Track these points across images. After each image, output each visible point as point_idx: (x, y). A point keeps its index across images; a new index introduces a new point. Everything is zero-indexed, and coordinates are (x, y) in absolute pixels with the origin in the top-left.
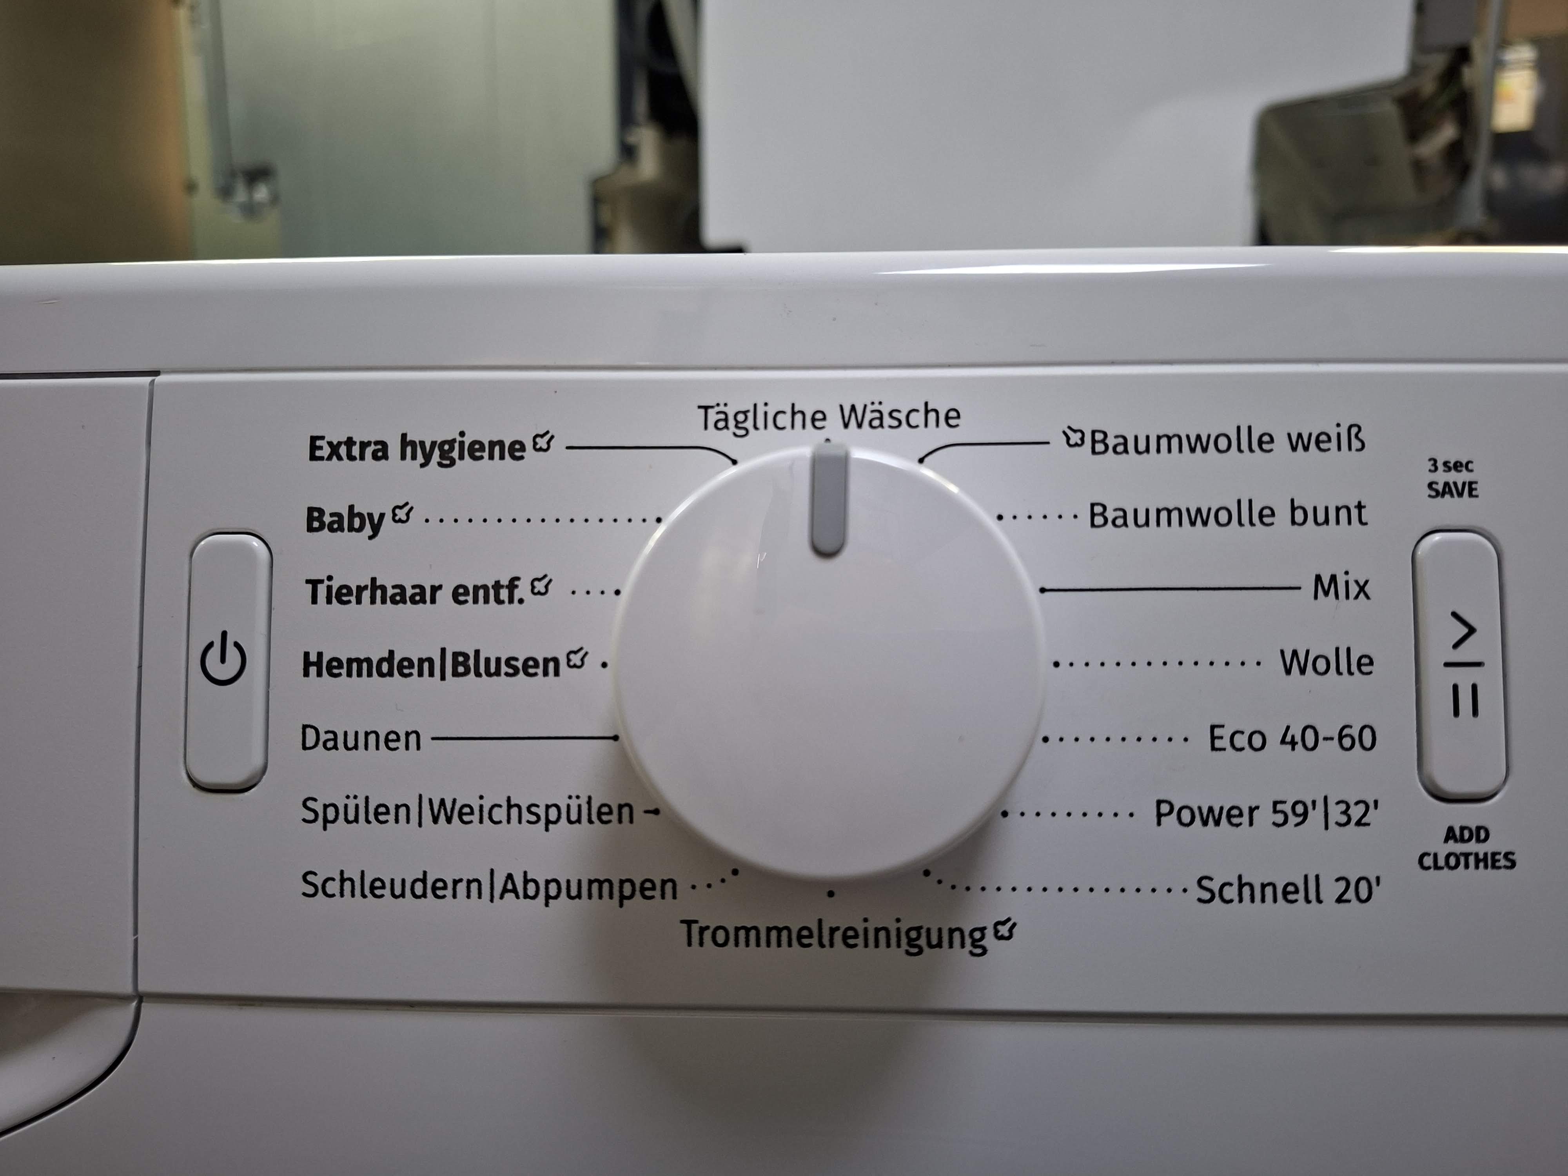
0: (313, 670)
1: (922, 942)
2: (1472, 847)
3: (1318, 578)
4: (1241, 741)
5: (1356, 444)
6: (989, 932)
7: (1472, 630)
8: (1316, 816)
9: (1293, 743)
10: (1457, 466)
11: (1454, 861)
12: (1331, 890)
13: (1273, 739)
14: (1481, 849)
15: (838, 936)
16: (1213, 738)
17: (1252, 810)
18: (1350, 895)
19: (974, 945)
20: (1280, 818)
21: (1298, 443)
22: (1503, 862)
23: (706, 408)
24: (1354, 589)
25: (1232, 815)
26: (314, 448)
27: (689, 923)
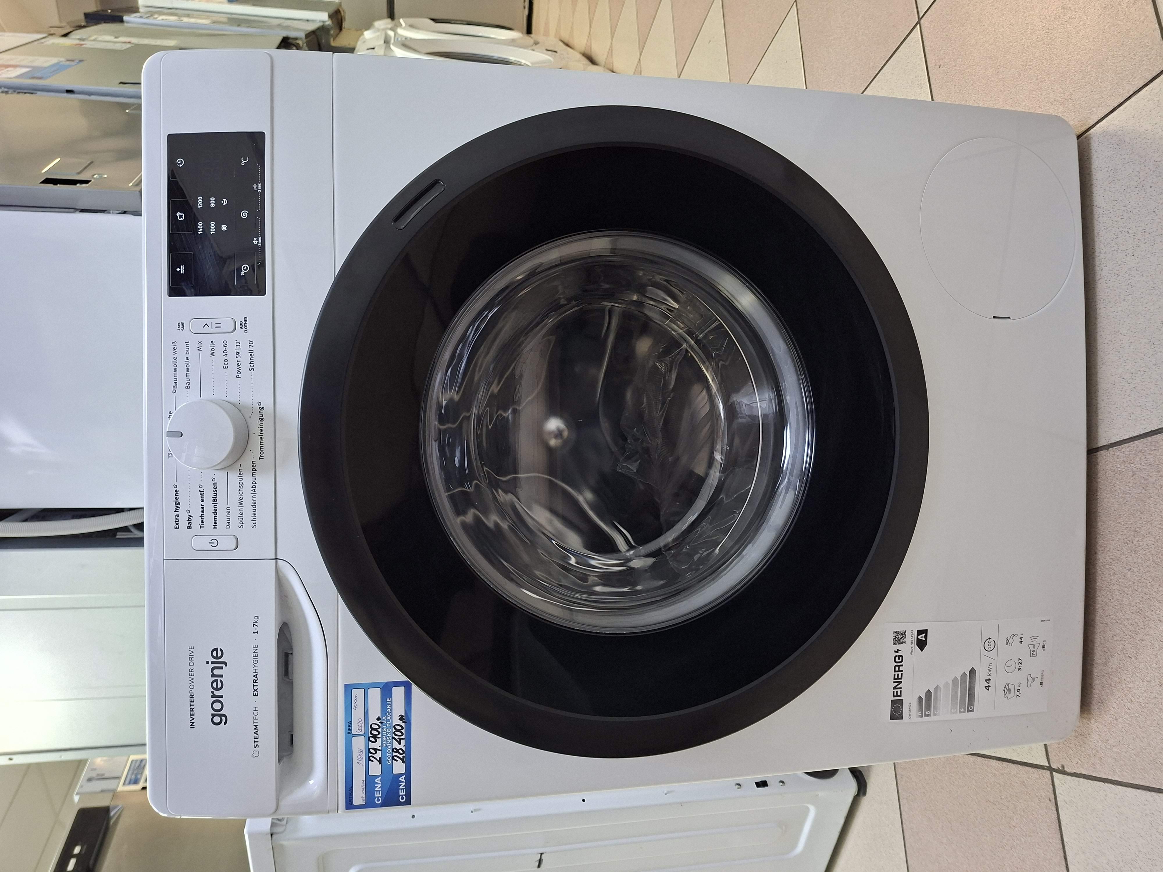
0: (216, 527)
1: (262, 418)
2: (243, 324)
3: (198, 350)
4: (226, 363)
5: (175, 343)
6: (260, 406)
7: (206, 324)
8: (238, 351)
9: (226, 355)
10: (179, 325)
11: (246, 327)
12: (251, 348)
13: (226, 358)
14: (244, 323)
15: (261, 432)
16: (226, 368)
17: (238, 362)
18: (252, 345)
19: (262, 409)
20: (239, 357)
21: (175, 353)
22: (246, 319)
23: (169, 457)
24: (200, 344)
25: (239, 365)
26: (177, 528)
27: (260, 459)
